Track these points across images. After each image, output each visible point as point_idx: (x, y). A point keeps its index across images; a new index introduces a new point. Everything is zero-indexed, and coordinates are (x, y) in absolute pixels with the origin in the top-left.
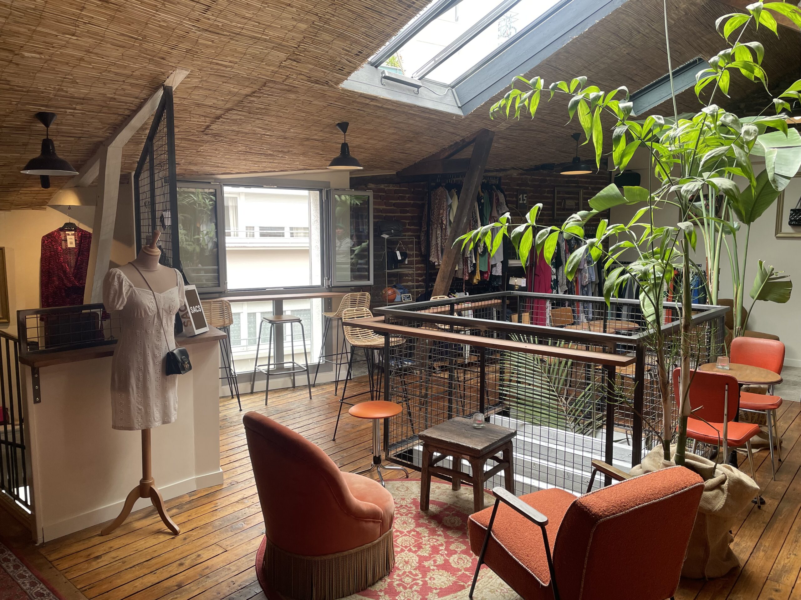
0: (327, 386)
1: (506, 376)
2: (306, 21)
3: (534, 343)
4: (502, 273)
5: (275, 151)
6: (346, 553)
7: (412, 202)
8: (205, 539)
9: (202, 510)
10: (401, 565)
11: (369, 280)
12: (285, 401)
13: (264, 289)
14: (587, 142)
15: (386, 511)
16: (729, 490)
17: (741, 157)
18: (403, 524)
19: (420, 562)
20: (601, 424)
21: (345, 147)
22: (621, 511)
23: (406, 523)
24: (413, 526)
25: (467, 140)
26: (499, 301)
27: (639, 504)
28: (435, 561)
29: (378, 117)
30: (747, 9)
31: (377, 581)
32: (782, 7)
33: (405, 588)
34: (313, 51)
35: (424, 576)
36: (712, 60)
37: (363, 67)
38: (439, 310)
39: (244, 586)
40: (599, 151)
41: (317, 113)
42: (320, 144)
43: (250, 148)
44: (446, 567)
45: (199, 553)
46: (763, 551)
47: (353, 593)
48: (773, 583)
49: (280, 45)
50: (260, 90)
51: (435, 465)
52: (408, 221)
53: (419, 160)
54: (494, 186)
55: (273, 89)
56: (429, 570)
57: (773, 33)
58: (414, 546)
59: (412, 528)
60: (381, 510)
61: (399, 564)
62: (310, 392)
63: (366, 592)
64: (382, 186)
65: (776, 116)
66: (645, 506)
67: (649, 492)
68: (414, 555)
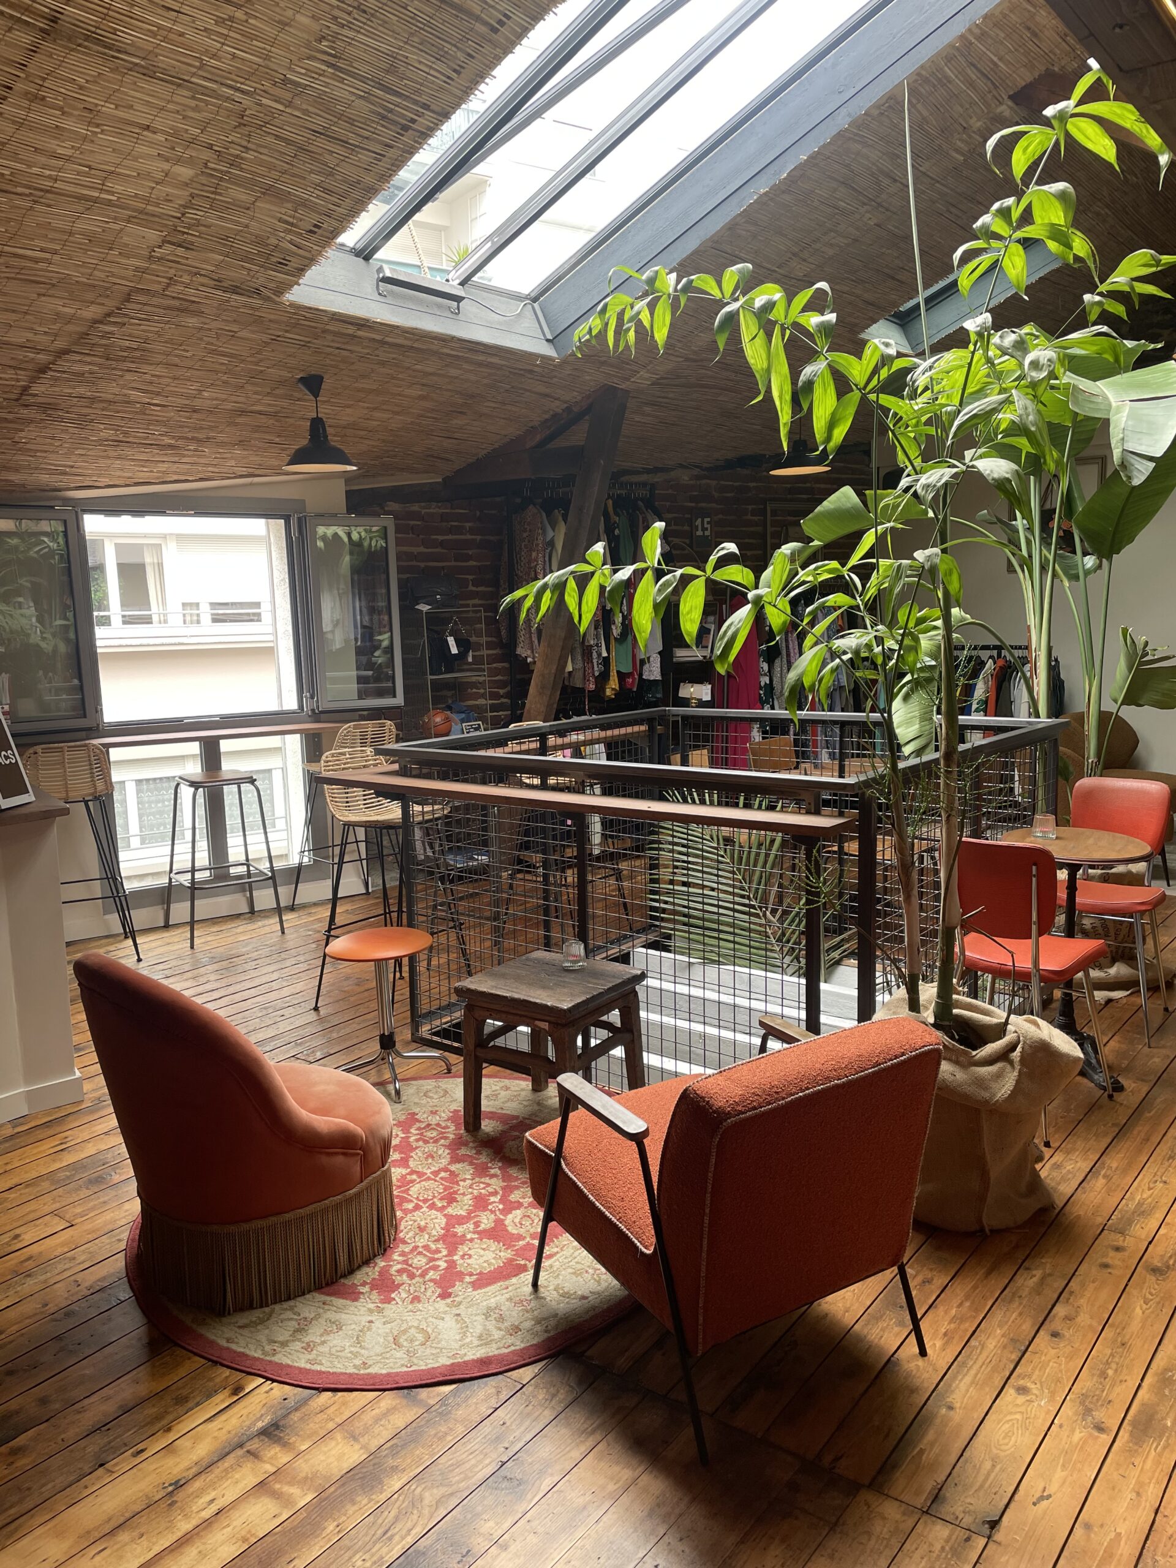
0: (320, 909)
1: (665, 873)
2: (191, 162)
3: (712, 804)
4: (662, 674)
5: (180, 438)
6: (287, 1216)
7: (479, 538)
8: (32, 1206)
9: (35, 1151)
10: (411, 1234)
11: (395, 696)
12: (230, 940)
13: (180, 720)
14: (760, 398)
15: (372, 1132)
16: (1023, 1059)
17: (1028, 415)
18: (426, 1158)
19: (448, 1228)
20: (838, 957)
21: (317, 425)
22: (769, 1103)
23: (433, 1157)
24: (444, 1162)
25: (576, 409)
26: (643, 728)
27: (807, 1088)
28: (477, 1224)
29: (383, 363)
30: (1046, 117)
31: (359, 1267)
32: (1118, 111)
33: (412, 1276)
34: (216, 226)
35: (452, 1251)
36: (979, 223)
37: (327, 258)
38: (524, 747)
39: (98, 1288)
40: (785, 416)
41: (252, 355)
42: (271, 421)
43: (125, 433)
44: (497, 1233)
45: (17, 1231)
46: (1105, 1176)
47: (310, 1291)
48: (1113, 1236)
49: (141, 212)
50: (120, 309)
51: (492, 1044)
52: (471, 577)
53: (485, 452)
54: (640, 503)
55: (146, 308)
56: (462, 1240)
57: (1110, 165)
58: (441, 1199)
59: (442, 1166)
60: (359, 1131)
61: (407, 1233)
62: (281, 922)
63: (335, 1287)
64: (415, 507)
65: (1087, 330)
66: (819, 1092)
67: (829, 1066)
68: (439, 1214)
